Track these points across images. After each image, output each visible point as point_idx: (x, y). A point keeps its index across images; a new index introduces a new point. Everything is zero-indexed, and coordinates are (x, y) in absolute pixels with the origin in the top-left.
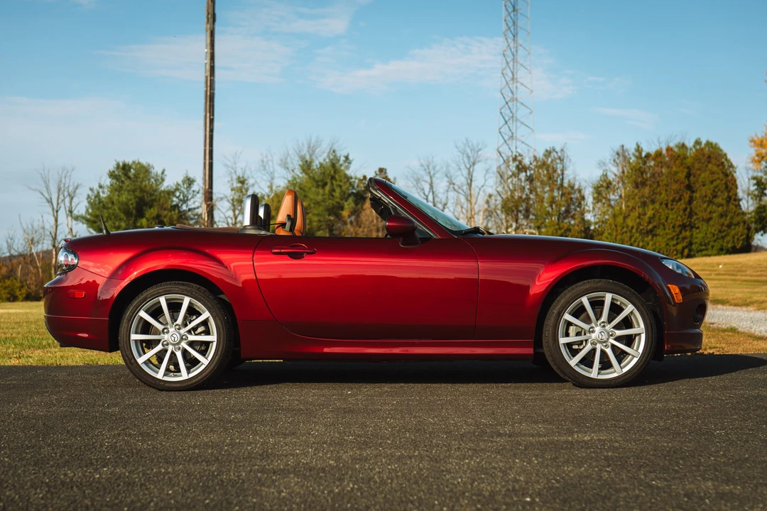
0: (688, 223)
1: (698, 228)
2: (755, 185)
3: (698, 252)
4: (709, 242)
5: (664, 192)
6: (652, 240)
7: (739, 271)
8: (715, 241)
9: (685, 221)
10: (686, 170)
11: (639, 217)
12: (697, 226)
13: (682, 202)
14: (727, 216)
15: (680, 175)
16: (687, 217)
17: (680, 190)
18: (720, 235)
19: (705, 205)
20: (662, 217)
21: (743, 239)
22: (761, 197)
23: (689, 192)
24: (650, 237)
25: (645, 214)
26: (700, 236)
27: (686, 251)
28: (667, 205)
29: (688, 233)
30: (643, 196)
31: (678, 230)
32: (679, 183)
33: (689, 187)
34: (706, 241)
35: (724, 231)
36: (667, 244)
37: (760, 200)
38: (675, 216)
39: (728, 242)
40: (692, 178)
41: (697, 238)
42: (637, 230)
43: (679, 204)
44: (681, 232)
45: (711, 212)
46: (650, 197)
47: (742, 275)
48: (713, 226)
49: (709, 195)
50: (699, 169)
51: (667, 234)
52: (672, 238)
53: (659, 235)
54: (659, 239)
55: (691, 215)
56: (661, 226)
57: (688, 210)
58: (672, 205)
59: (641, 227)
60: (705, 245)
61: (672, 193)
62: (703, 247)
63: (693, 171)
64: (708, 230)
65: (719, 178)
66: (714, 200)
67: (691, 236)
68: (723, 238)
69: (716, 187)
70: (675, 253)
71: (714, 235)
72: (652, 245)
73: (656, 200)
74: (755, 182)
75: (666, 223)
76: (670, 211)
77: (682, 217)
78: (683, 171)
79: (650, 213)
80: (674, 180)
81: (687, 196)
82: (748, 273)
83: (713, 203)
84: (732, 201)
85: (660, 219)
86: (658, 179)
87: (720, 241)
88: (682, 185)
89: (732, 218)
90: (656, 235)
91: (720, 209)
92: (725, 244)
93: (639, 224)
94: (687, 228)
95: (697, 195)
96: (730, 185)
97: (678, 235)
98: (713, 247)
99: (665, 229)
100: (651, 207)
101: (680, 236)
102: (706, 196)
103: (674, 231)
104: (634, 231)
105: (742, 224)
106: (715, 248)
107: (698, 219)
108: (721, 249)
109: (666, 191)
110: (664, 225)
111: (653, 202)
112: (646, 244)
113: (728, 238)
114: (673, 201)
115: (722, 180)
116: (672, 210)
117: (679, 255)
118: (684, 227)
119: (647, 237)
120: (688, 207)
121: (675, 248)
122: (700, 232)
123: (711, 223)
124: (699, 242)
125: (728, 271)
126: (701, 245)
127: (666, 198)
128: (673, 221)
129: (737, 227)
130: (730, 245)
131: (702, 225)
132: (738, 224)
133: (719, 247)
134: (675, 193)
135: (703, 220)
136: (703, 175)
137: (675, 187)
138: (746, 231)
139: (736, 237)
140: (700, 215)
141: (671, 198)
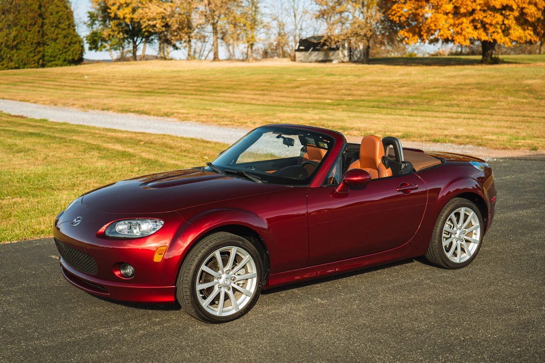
0: (41, 42)
1: (48, 45)
2: (89, 17)
3: (49, 62)
4: (57, 55)
5: (23, 18)
6: (16, 53)
7: (104, 82)
8: (61, 54)
9: (39, 40)
10: (38, 3)
11: (7, 36)
12: (47, 43)
13: (37, 26)
14: (68, 37)
15: (33, 6)
16: (40, 37)
17: (35, 17)
18: (65, 50)
19: (53, 29)
20: (22, 37)
21: (79, 54)
22: (93, 25)
23: (41, 19)
24: (15, 51)
25: (10, 34)
26: (50, 50)
27: (41, 61)
28: (26, 28)
29: (41, 49)
30: (9, 20)
31: (34, 46)
32: (34, 12)
33: (40, 15)
34: (55, 55)
35: (67, 48)
36: (28, 56)
37: (92, 28)
38: (32, 36)
39: (69, 56)
40: (42, 9)
41: (48, 52)
42: (5, 45)
43: (35, 27)
44: (36, 48)
45: (57, 34)
46: (13, 21)
47: (112, 86)
48: (59, 43)
49: (56, 22)
50: (48, 3)
51: (27, 49)
52: (31, 52)
53: (21, 49)
54: (22, 52)
55: (43, 36)
56: (23, 43)
57: (41, 32)
58: (29, 28)
59: (8, 43)
60: (55, 57)
61: (29, 19)
62: (52, 59)
63: (43, 4)
64: (55, 47)
65: (62, 10)
66: (60, 25)
67: (44, 50)
68: (66, 52)
69: (61, 16)
70: (33, 62)
71: (60, 50)
72: (17, 57)
73: (18, 23)
74: (88, 15)
75: (26, 41)
76: (28, 32)
77: (37, 36)
78: (36, 4)
79: (14, 33)
80: (30, 10)
81: (40, 21)
82: (113, 83)
83: (59, 28)
84: (71, 27)
85: (21, 37)
86: (18, 8)
87: (64, 54)
88: (36, 14)
89: (72, 39)
90: (19, 49)
91: (64, 32)
92: (67, 57)
93: (7, 41)
94: (41, 45)
95: (46, 21)
96: (69, 16)
97: (35, 49)
98: (59, 58)
99: (25, 45)
100: (15, 29)
101: (36, 50)
102: (53, 23)
103: (31, 47)
104: (3, 45)
105: (78, 43)
106: (61, 59)
107: (48, 38)
108: (65, 60)
109: (25, 17)
110: (24, 42)
111: (16, 25)
112: (12, 56)
113: (70, 53)
114: (30, 25)
115: (64, 12)
116: (30, 31)
117: (36, 64)
118: (39, 44)
119: (13, 50)
120: (41, 30)
121: (33, 59)
122: (50, 48)
123: (58, 41)
124: (50, 55)
125: (95, 81)
126: (51, 57)
127: (25, 23)
128: (31, 40)
129: (75, 45)
130: (71, 58)
131: (51, 43)
132: (75, 43)
133: (63, 59)
134: (31, 20)
135: (52, 39)
136: (51, 7)
137: (31, 15)
138: (81, 48)
139: (75, 52)
140: (50, 36)
141: (29, 23)
